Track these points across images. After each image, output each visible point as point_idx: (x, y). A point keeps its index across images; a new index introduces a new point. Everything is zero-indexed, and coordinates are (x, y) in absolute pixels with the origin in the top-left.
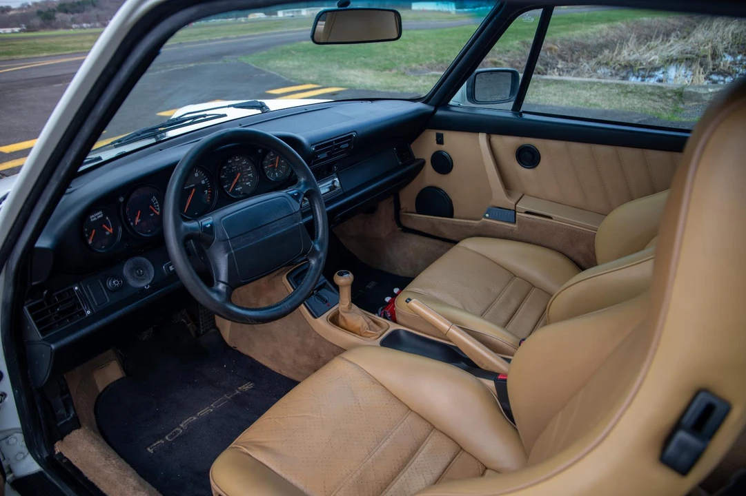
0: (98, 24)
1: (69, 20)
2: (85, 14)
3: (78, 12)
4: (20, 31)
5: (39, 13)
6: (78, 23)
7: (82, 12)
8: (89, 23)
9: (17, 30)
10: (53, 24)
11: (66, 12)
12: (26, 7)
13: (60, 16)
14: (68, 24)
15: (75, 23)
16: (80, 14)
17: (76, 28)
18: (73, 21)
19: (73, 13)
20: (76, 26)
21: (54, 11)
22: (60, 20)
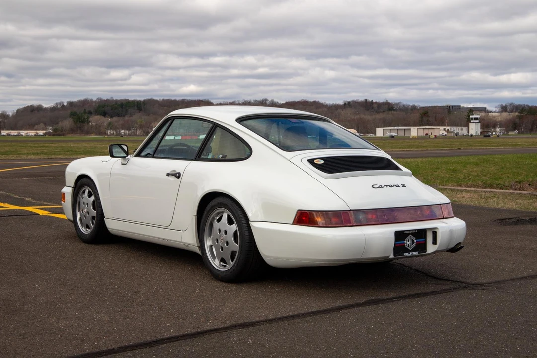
0: (138, 132)
1: (106, 124)
2: (126, 118)
3: (118, 116)
4: (45, 134)
5: (73, 115)
6: (115, 129)
7: (124, 116)
8: (129, 129)
9: (41, 132)
10: (86, 128)
11: (104, 114)
12: (59, 107)
13: (95, 120)
14: (103, 130)
15: (111, 129)
16: (121, 118)
17: (111, 134)
18: (110, 126)
19: (112, 117)
20: (112, 132)
21: (90, 113)
22: (94, 124)
